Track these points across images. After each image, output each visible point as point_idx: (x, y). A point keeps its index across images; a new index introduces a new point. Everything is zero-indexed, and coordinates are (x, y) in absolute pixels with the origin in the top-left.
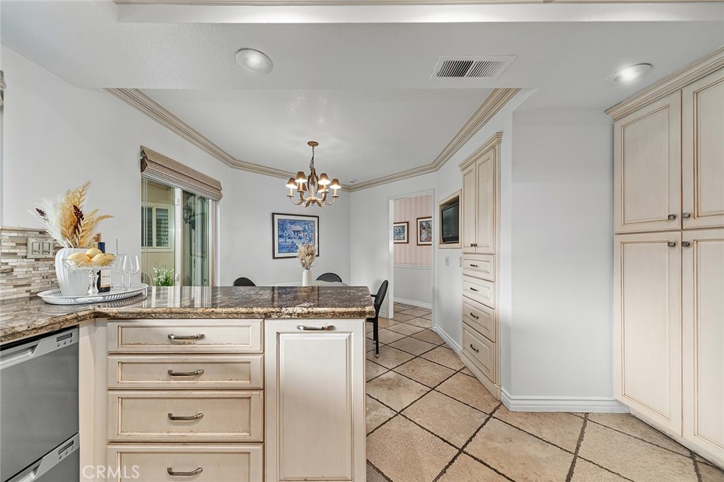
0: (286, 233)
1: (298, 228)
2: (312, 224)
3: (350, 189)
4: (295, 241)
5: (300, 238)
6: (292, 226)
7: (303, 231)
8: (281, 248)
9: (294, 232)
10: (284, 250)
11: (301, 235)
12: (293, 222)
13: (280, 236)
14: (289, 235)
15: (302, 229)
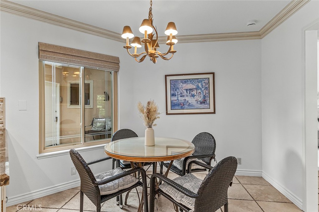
0: (178, 92)
1: (190, 86)
2: (206, 81)
3: (260, 35)
4: (187, 99)
5: (193, 96)
6: (184, 85)
7: (197, 89)
8: (174, 106)
9: (187, 90)
10: (177, 107)
11: (194, 92)
12: (185, 81)
13: (173, 95)
14: (181, 93)
15: (194, 87)
